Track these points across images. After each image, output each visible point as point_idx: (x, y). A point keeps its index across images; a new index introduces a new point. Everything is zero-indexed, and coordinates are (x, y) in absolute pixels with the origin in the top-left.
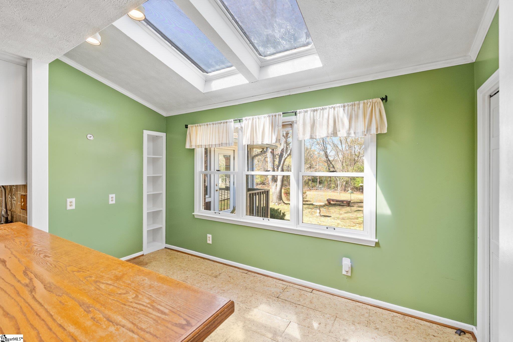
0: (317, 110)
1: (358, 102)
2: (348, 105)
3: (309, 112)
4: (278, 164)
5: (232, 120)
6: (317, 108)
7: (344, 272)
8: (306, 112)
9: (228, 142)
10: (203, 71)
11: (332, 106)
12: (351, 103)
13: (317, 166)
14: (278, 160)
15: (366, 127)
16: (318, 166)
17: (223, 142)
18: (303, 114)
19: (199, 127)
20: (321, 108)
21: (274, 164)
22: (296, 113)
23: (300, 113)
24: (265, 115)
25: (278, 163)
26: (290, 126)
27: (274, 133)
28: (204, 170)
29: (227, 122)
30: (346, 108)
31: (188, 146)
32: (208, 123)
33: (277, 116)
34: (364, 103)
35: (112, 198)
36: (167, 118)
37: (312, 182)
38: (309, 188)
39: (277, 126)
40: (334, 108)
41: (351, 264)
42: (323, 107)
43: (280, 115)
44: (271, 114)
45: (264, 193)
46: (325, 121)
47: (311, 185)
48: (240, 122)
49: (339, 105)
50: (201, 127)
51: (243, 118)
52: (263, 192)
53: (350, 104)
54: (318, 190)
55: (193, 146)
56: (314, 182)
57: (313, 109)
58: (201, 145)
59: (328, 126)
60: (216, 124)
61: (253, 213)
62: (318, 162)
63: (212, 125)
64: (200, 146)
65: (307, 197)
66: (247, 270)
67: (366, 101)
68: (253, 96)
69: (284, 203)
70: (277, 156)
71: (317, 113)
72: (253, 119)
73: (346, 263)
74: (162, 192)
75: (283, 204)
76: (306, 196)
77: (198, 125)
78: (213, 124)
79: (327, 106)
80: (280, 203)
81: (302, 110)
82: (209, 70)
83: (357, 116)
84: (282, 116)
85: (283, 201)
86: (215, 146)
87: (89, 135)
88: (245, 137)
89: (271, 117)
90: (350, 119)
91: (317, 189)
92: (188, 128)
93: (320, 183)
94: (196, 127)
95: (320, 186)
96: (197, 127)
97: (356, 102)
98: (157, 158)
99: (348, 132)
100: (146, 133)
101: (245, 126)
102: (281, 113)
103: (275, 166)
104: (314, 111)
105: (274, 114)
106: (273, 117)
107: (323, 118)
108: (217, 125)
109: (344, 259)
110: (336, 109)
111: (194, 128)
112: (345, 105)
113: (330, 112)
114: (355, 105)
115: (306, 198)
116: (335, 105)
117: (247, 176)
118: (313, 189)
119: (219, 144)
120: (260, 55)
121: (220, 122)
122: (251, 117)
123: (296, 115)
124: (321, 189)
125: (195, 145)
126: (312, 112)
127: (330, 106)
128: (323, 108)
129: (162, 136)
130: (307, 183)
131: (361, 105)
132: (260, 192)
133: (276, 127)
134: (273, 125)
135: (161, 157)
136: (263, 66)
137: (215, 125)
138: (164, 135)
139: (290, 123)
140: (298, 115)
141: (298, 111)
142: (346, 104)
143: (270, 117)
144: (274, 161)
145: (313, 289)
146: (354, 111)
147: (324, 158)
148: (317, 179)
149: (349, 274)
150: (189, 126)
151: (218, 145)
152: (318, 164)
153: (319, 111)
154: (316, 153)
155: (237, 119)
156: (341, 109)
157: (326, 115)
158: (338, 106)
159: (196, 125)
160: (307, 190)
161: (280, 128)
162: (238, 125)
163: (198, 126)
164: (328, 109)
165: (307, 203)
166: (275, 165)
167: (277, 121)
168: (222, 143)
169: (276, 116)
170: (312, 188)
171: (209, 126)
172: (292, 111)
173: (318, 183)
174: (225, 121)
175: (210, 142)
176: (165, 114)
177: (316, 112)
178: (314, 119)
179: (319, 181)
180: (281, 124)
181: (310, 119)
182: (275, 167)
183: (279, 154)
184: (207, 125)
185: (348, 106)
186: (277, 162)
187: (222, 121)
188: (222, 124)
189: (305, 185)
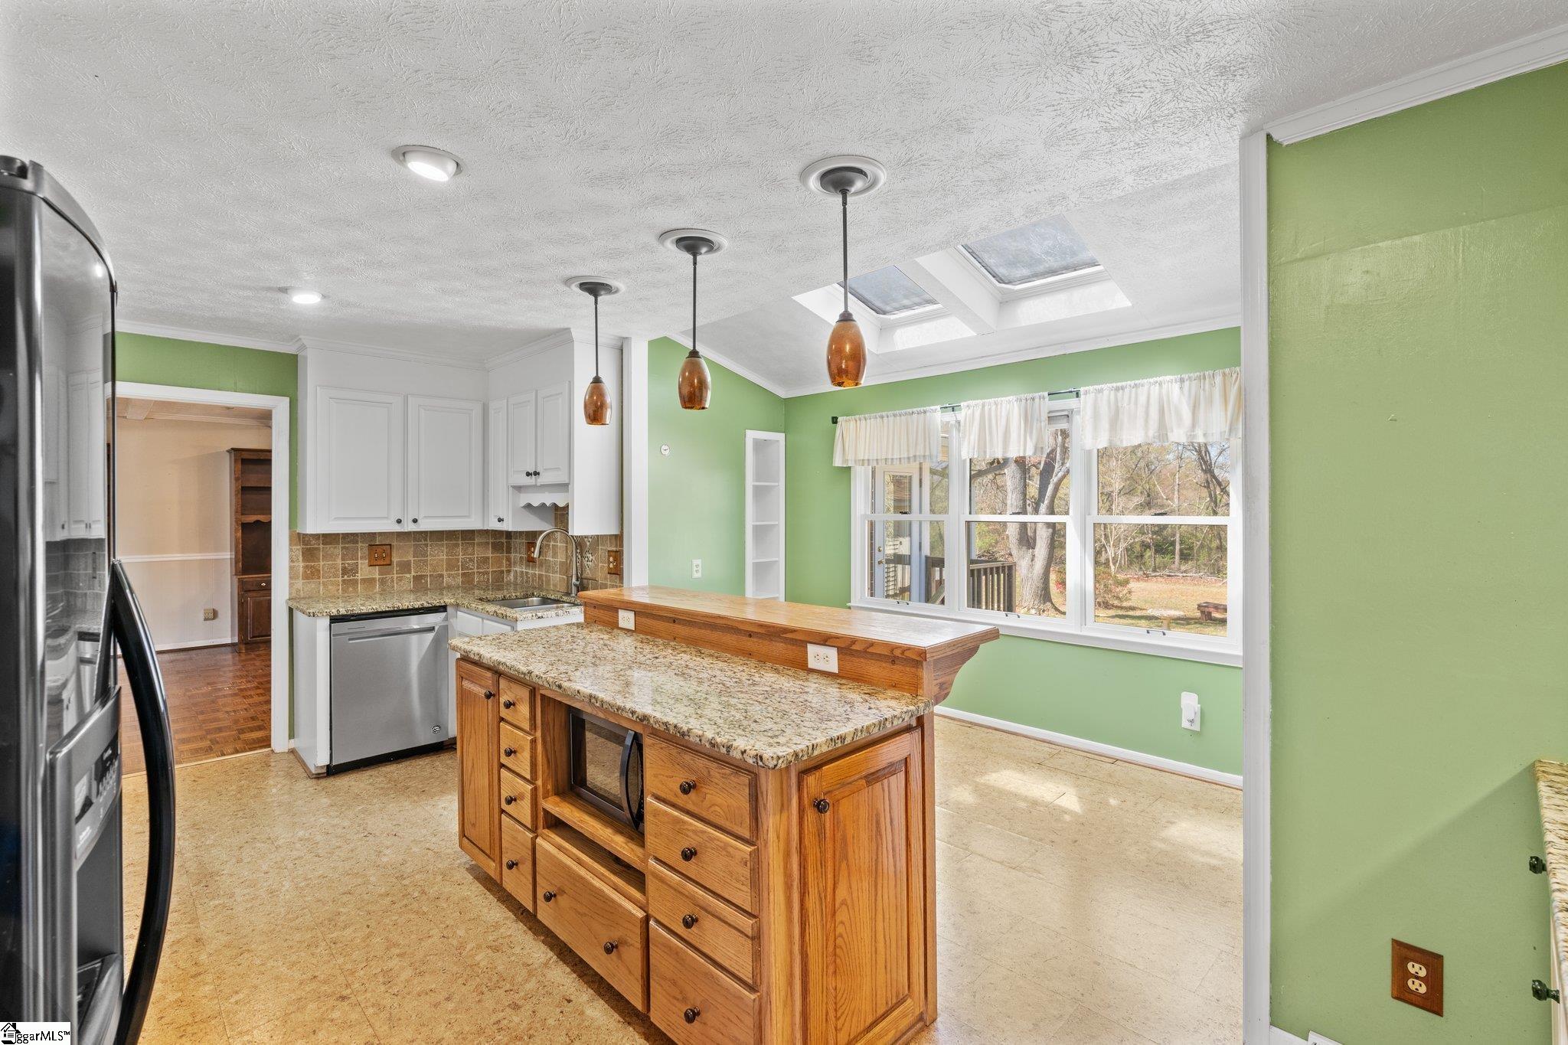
0: (1123, 388)
1: (1211, 372)
2: (1190, 378)
3: (1106, 392)
4: (1037, 496)
5: (938, 407)
6: (1124, 383)
7: (1185, 724)
8: (1101, 391)
9: (927, 453)
10: (878, 311)
11: (1155, 379)
12: (1196, 374)
13: (1172, 499)
14: (1038, 482)
15: (1228, 422)
16: (1176, 500)
17: (918, 454)
18: (1092, 395)
19: (863, 422)
20: (1133, 385)
21: (1025, 495)
22: (1077, 393)
23: (1086, 393)
24: (1011, 398)
25: (1037, 491)
26: (1065, 420)
27: (1031, 438)
28: (869, 513)
29: (925, 412)
30: (1187, 383)
31: (838, 462)
32: (884, 414)
33: (1037, 400)
34: (1224, 374)
35: (697, 566)
36: (788, 402)
37: (1156, 552)
38: (1141, 573)
39: (1037, 420)
40: (1160, 384)
41: (1199, 706)
42: (1137, 382)
43: (1044, 398)
44: (1023, 396)
45: (1001, 570)
46: (1141, 412)
47: (1151, 563)
48: (953, 411)
49: (1171, 377)
50: (868, 421)
51: (962, 404)
52: (998, 568)
53: (1193, 375)
54: (1174, 579)
55: (850, 462)
56: (1164, 553)
57: (1114, 385)
58: (868, 460)
59: (1146, 421)
60: (900, 415)
61: (979, 602)
62: (1176, 488)
63: (891, 419)
64: (866, 462)
65: (1134, 597)
66: (971, 723)
67: (1227, 370)
68: (983, 357)
69: (1056, 609)
70: (1033, 470)
71: (1123, 395)
72: (983, 406)
73: (1190, 703)
74: (777, 559)
75: (1052, 612)
76: (1130, 592)
77: (862, 416)
78: (895, 415)
79: (1145, 381)
80: (1044, 611)
81: (1091, 388)
82: (888, 308)
83: (1210, 401)
84: (1047, 399)
85: (1052, 603)
86: (900, 461)
87: (664, 447)
88: (966, 443)
89: (1024, 401)
90: (1195, 407)
91: (1170, 576)
92: (839, 424)
93: (1185, 557)
94: (856, 421)
95: (1183, 568)
96: (858, 422)
97: (1207, 373)
98: (767, 486)
99: (1189, 434)
100: (751, 435)
101: (966, 419)
102: (1046, 394)
103: (1028, 502)
104: (1117, 389)
105: (1031, 395)
106: (1029, 401)
107: (1136, 404)
108: (903, 417)
109: (1184, 694)
110: (1165, 386)
111: (852, 423)
112: (1183, 379)
113: (1152, 392)
114: (1205, 378)
115: (1127, 600)
116: (1161, 378)
117: (968, 523)
118: (1155, 576)
119: (909, 458)
120: (1001, 281)
121: (910, 410)
122: (980, 402)
123: (1078, 395)
124: (1185, 575)
125: (853, 459)
126: (1112, 393)
127: (1152, 380)
128: (1136, 385)
129: (778, 441)
130: (1137, 557)
131: (1218, 379)
132: (992, 569)
133: (1035, 424)
134: (1027, 418)
135: (777, 484)
136: (1006, 302)
137: (898, 418)
138: (781, 437)
139: (1066, 413)
140: (1082, 397)
141: (1082, 390)
142: (1184, 376)
143: (1021, 400)
144: (1025, 486)
145: (1117, 760)
146: (1204, 390)
147: (1200, 476)
148: (1174, 542)
149: (1196, 727)
150: (840, 419)
151: (906, 460)
152: (1176, 493)
153: (1127, 390)
154: (1171, 457)
155: (947, 405)
156: (1176, 387)
157: (1142, 399)
158: (1168, 379)
159: (857, 416)
160: (1136, 576)
161: (1043, 424)
162: (949, 417)
163: (860, 420)
164: (1146, 387)
165: (1131, 613)
166: (1027, 497)
167: (1038, 411)
168: (915, 456)
169: (1033, 399)
170: (1154, 571)
171: (885, 418)
172: (1070, 390)
173: (1177, 557)
174: (922, 409)
175: (887, 453)
176: (783, 393)
177: (1121, 391)
178: (1118, 406)
179: (1181, 550)
180: (1045, 416)
181: (1109, 407)
182: (1029, 505)
183: (1040, 463)
184: (882, 417)
185: (1191, 381)
186: (1033, 490)
187: (914, 410)
188: (915, 416)
189: (1131, 563)
